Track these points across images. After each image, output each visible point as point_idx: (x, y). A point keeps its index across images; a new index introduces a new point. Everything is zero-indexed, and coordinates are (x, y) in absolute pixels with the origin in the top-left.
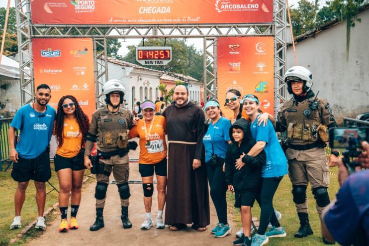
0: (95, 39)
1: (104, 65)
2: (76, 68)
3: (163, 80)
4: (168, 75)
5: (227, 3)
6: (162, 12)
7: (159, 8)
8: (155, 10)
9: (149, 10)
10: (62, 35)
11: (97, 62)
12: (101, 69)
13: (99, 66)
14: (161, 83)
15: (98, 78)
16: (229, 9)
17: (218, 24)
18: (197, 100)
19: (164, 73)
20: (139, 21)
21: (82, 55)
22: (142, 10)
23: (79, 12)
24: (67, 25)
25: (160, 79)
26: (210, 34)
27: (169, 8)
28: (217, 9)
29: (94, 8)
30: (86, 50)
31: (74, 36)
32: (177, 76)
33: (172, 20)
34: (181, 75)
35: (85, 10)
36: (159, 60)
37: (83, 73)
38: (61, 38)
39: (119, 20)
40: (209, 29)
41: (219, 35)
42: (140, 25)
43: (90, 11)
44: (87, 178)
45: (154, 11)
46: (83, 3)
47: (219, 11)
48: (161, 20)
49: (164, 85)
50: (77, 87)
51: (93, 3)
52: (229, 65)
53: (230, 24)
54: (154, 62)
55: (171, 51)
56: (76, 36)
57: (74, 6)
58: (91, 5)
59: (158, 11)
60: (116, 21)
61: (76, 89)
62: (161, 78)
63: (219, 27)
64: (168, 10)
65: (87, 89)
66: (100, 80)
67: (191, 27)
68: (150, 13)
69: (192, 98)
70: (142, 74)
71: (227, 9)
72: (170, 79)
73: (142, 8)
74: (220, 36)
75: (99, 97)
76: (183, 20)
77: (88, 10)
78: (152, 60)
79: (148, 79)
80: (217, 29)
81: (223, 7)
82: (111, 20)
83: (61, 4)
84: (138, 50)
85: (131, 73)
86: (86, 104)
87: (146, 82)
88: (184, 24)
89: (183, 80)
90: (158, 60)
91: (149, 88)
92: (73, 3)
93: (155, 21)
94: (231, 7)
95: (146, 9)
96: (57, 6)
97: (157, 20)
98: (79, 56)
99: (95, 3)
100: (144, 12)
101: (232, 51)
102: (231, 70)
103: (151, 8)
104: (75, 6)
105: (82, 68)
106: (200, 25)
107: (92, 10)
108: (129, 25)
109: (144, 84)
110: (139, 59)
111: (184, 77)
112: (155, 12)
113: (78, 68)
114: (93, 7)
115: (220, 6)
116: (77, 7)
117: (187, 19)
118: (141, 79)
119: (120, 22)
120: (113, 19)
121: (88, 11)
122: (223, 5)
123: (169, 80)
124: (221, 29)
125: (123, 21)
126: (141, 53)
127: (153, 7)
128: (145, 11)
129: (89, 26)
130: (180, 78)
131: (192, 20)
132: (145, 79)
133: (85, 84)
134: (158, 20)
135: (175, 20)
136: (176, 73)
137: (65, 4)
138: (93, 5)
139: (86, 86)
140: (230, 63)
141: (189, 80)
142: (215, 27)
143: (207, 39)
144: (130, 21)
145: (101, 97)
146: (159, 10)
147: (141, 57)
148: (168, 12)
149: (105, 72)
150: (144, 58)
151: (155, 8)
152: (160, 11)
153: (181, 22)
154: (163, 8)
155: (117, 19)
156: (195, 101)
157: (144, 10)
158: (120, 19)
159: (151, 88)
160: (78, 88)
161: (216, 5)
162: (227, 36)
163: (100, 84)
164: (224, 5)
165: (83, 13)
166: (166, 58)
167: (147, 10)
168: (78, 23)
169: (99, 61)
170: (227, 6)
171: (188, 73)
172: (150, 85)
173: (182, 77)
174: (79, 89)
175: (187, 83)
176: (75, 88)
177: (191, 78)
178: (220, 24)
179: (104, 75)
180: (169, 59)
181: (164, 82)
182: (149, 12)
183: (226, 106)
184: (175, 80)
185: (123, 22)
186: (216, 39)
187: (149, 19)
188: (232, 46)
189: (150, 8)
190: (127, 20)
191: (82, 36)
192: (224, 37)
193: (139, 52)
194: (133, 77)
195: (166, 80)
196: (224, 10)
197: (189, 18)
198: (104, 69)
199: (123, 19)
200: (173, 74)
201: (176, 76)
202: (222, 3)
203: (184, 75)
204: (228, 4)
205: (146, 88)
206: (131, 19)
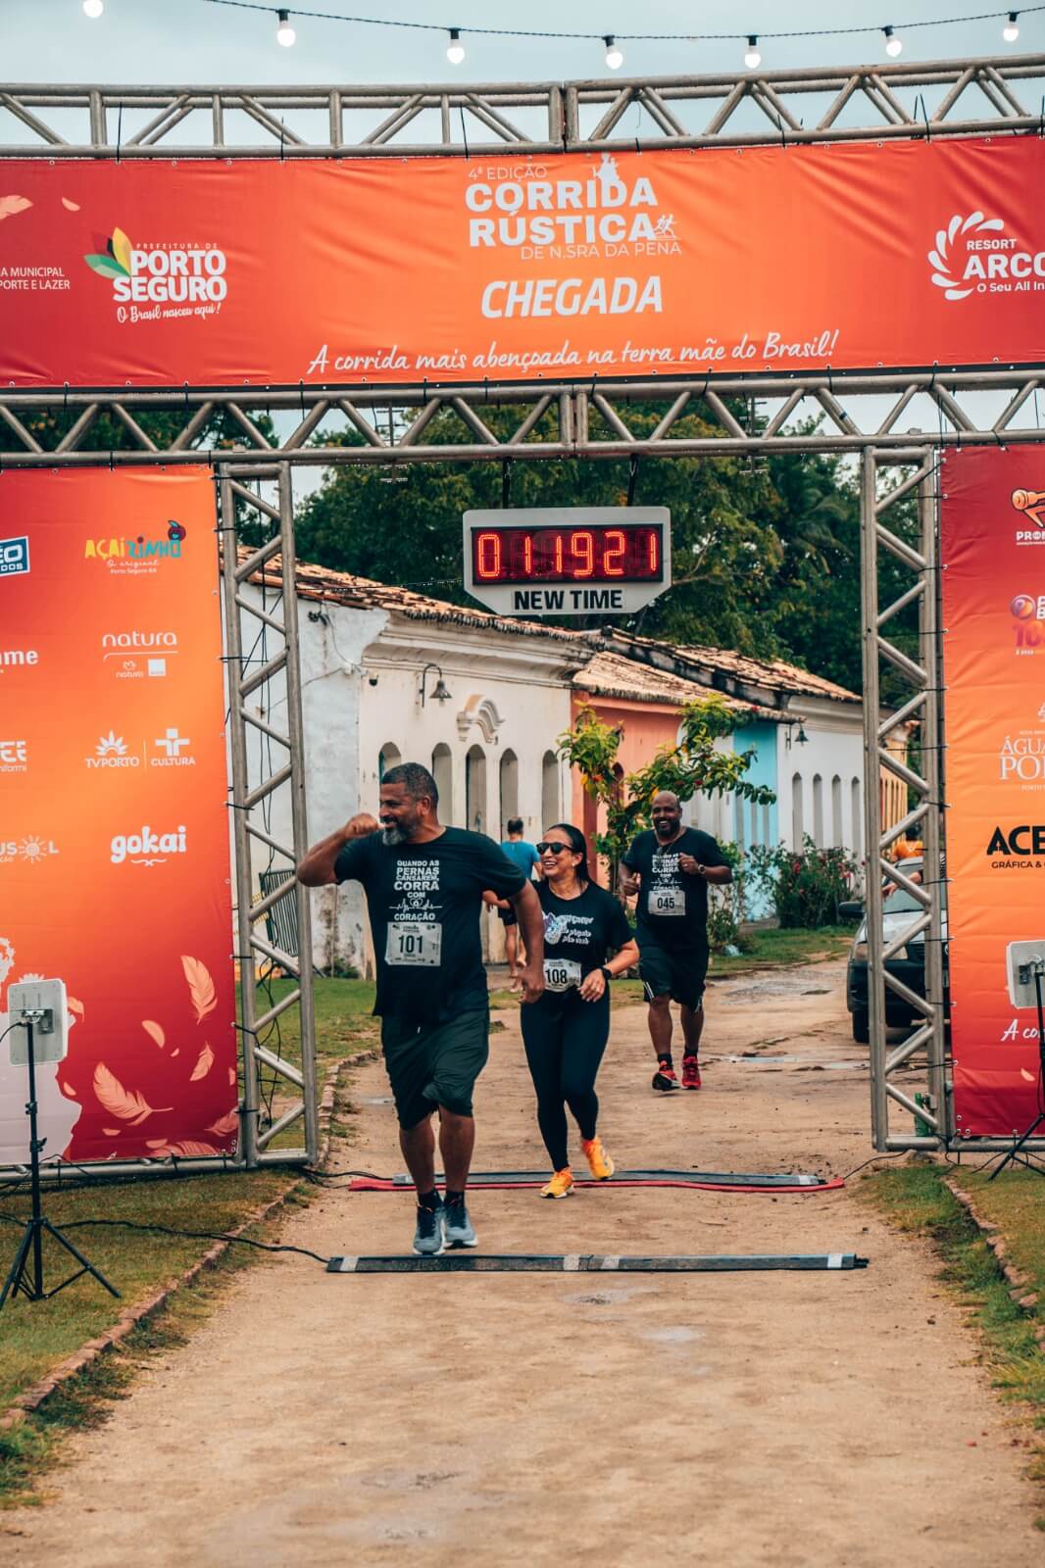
0: (225, 467)
1: (278, 617)
2: (117, 641)
3: (598, 693)
4: (631, 655)
5: (1004, 244)
6: (616, 309)
7: (599, 283)
8: (577, 298)
9: (540, 297)
10: (38, 453)
11: (239, 604)
12: (260, 646)
13: (250, 625)
14: (578, 718)
15: (244, 694)
16: (1012, 280)
17: (947, 369)
18: (848, 843)
19: (598, 648)
20: (478, 361)
21: (153, 567)
22: (499, 300)
23: (136, 316)
24: (67, 391)
25: (577, 690)
26: (899, 430)
27: (655, 282)
28: (938, 280)
29: (223, 294)
30: (177, 532)
31: (106, 455)
32: (699, 667)
33: (676, 355)
34: (726, 660)
35: (169, 304)
36: (599, 589)
37: (157, 667)
38: (34, 465)
39: (367, 361)
40: (895, 398)
41: (950, 431)
42: (486, 384)
43: (201, 311)
44: (220, 1246)
45: (568, 303)
46: (159, 264)
47: (952, 295)
48: (608, 356)
49: (603, 731)
50: (122, 750)
51: (215, 262)
52: (1016, 612)
53: (1019, 367)
54: (568, 599)
55: (667, 534)
56: (117, 455)
57: (109, 282)
58: (206, 275)
59: (590, 302)
60: (352, 363)
61: (118, 762)
62: (578, 678)
63: (953, 386)
64: (653, 295)
65: (185, 761)
66: (251, 704)
67: (786, 392)
68: (547, 312)
69: (808, 828)
70: (445, 656)
71: (998, 279)
72: (643, 691)
73: (502, 285)
74: (959, 442)
75: (248, 808)
76: (737, 352)
77: (187, 304)
78: (558, 589)
79: (488, 690)
80: (940, 401)
81: (973, 267)
82: (321, 361)
83: (35, 272)
84: (477, 532)
85: (374, 648)
86: (173, 848)
87: (474, 715)
88: (745, 376)
89: (738, 695)
90: (589, 588)
91: (493, 754)
92: (102, 269)
93: (574, 358)
94: (1022, 265)
95: (521, 291)
96: (13, 284)
97: (583, 354)
98: (135, 569)
99: (229, 262)
100: (509, 313)
101: (1034, 527)
102: (1026, 639)
103: (552, 283)
104: (117, 285)
105: (156, 639)
106: (836, 380)
107: (209, 302)
108: (425, 385)
109: (462, 723)
110: (479, 581)
111: (749, 669)
112: (574, 310)
113: (132, 639)
114: (217, 289)
115: (956, 259)
116: (127, 289)
117: (760, 346)
118: (440, 693)
119: (372, 373)
120: (332, 355)
121: (187, 312)
122: (974, 259)
123: (634, 698)
124: (961, 399)
125: (387, 363)
126: (489, 545)
127: (562, 277)
128: (518, 306)
129: (192, 396)
130: (720, 679)
131: (794, 350)
132: (465, 689)
133: (172, 733)
134: (592, 357)
135: (694, 353)
136: (689, 640)
137: (55, 271)
138: (217, 275)
139: (173, 742)
140: (1020, 600)
141: (781, 695)
142: (929, 387)
143: (881, 461)
144: (429, 362)
145: (258, 806)
146: (600, 298)
147: (489, 567)
148: (650, 307)
149: (283, 662)
150: (511, 575)
151: (577, 282)
152: (602, 303)
153: (729, 359)
154: (619, 282)
155: (354, 353)
156: (828, 843)
157: (513, 298)
158: (371, 352)
159: (509, 757)
160: (129, 753)
161: (934, 258)
162: (1000, 442)
163: (251, 732)
164: (984, 256)
165: (162, 321)
166: (638, 572)
167: (525, 298)
168: (129, 383)
169: (249, 596)
170: (998, 265)
171: (774, 640)
172: (501, 731)
173: (731, 674)
174: (132, 761)
175: (764, 711)
176: (112, 754)
177: (803, 678)
178: (961, 369)
179: (279, 680)
180: (657, 577)
181: (600, 710)
182: (538, 312)
183: (998, 855)
184: (679, 695)
185: (387, 372)
186: (934, 456)
187: (542, 350)
188: (1033, 497)
189: (542, 284)
190: (412, 361)
191: (155, 452)
192: (984, 442)
193: (483, 537)
194: (386, 678)
195: (618, 696)
196: (981, 288)
197: (772, 339)
198: (276, 646)
199: (387, 352)
200: (667, 652)
201: (683, 668)
202: (970, 245)
203: (743, 653)
204: (1009, 253)
205: (475, 756)
206: (436, 354)
